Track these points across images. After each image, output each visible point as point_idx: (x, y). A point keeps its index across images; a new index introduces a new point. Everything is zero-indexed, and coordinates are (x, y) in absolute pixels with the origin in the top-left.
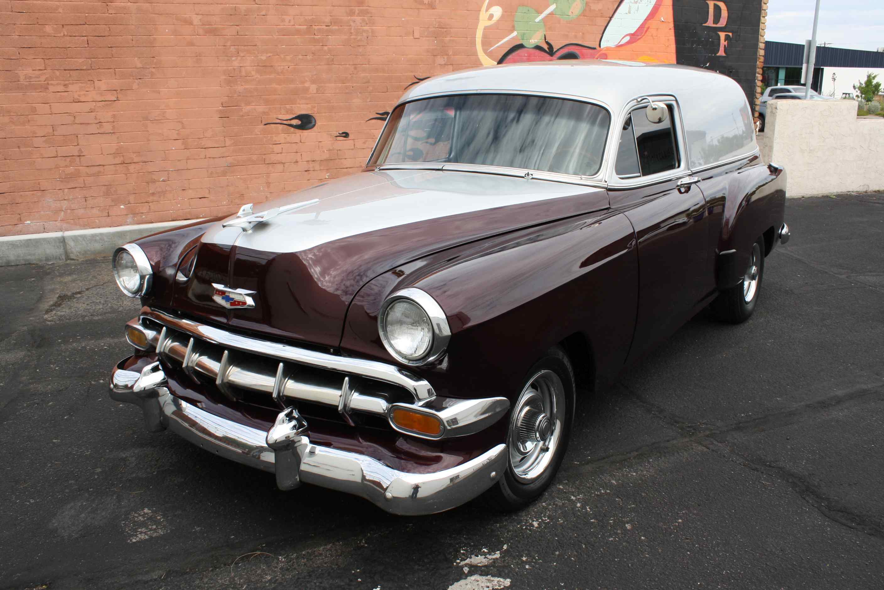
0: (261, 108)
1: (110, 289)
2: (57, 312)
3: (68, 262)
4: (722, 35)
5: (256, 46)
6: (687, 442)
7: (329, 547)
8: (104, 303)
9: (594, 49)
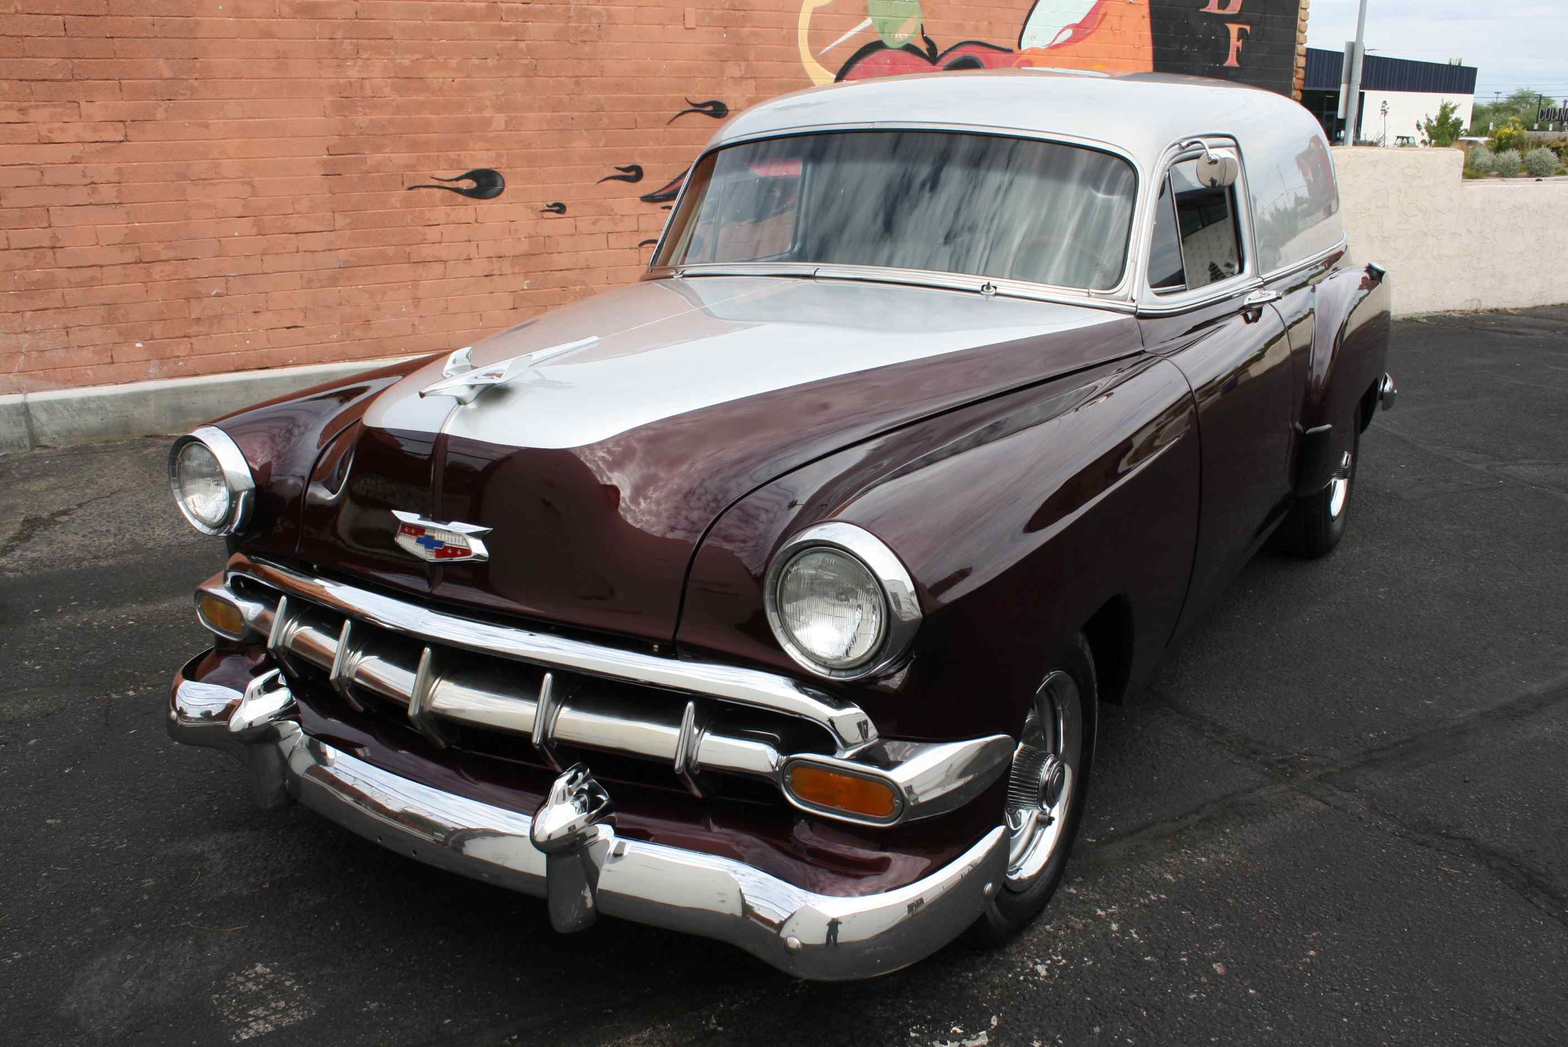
0: (401, 158)
1: (125, 504)
2: (25, 551)
3: (37, 451)
4: (1234, 29)
5: (391, 39)
6: (1285, 792)
7: (646, 1035)
8: (117, 532)
9: (1010, 51)
